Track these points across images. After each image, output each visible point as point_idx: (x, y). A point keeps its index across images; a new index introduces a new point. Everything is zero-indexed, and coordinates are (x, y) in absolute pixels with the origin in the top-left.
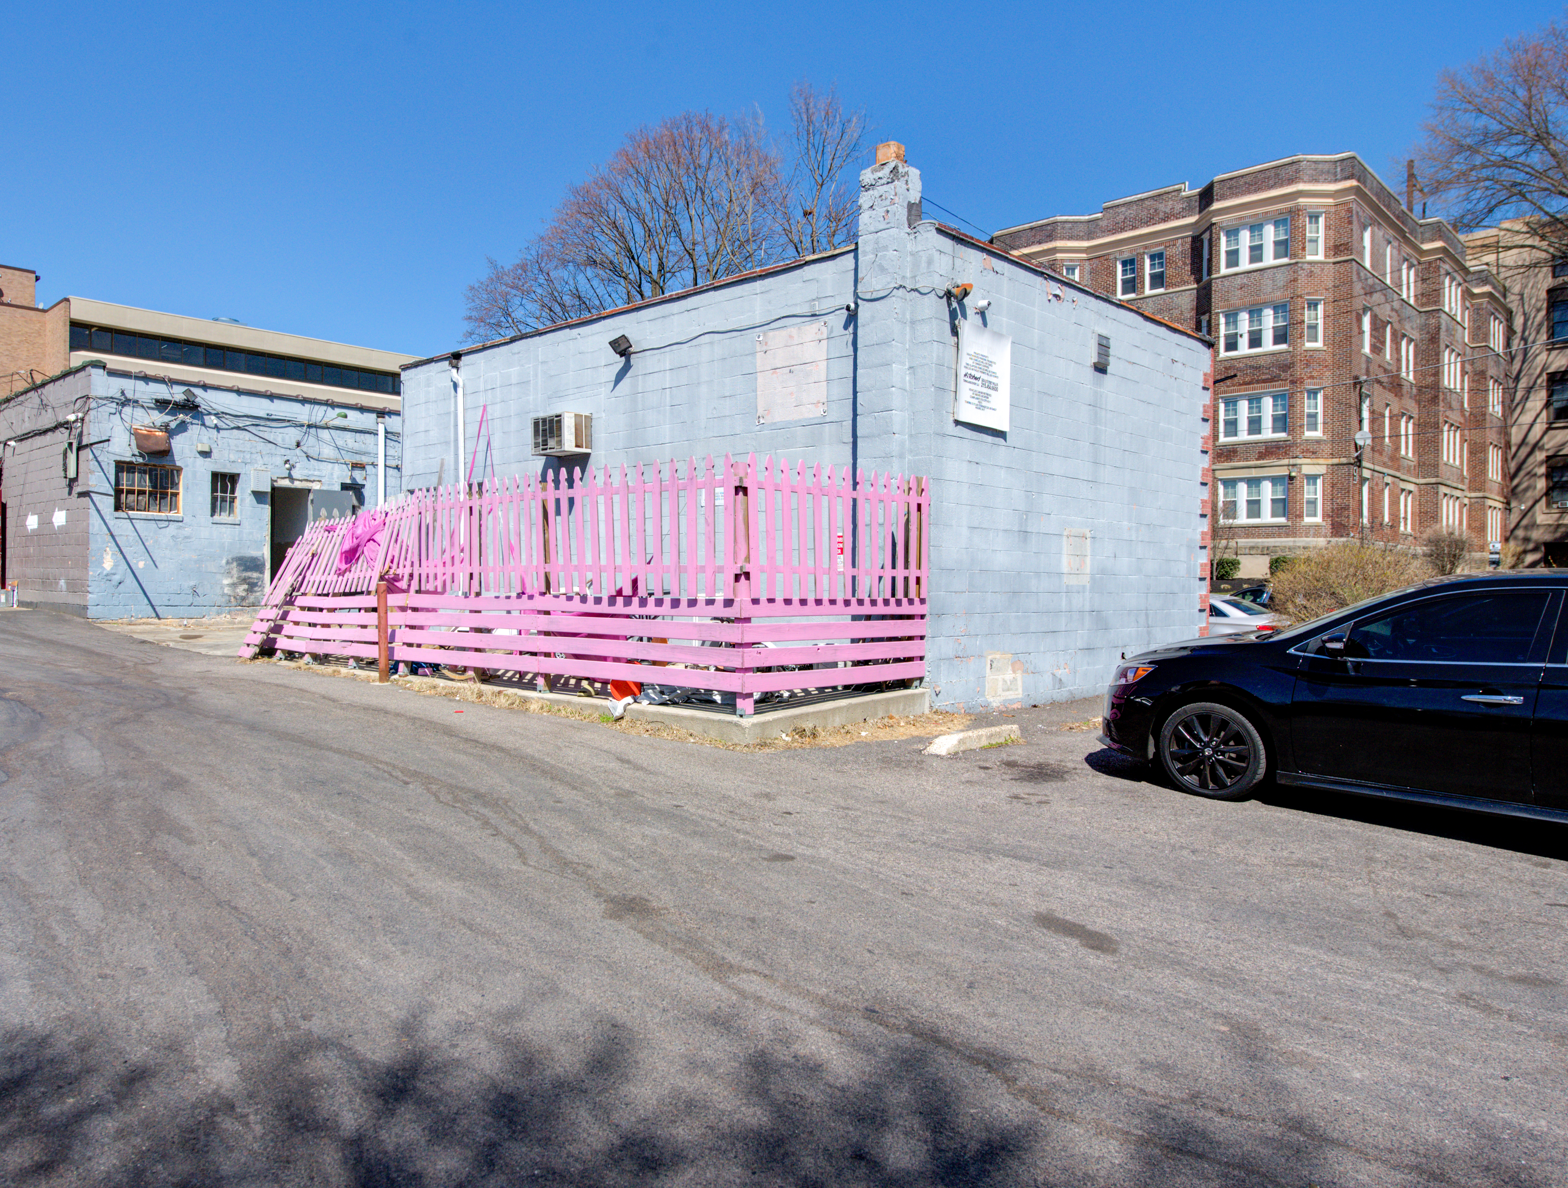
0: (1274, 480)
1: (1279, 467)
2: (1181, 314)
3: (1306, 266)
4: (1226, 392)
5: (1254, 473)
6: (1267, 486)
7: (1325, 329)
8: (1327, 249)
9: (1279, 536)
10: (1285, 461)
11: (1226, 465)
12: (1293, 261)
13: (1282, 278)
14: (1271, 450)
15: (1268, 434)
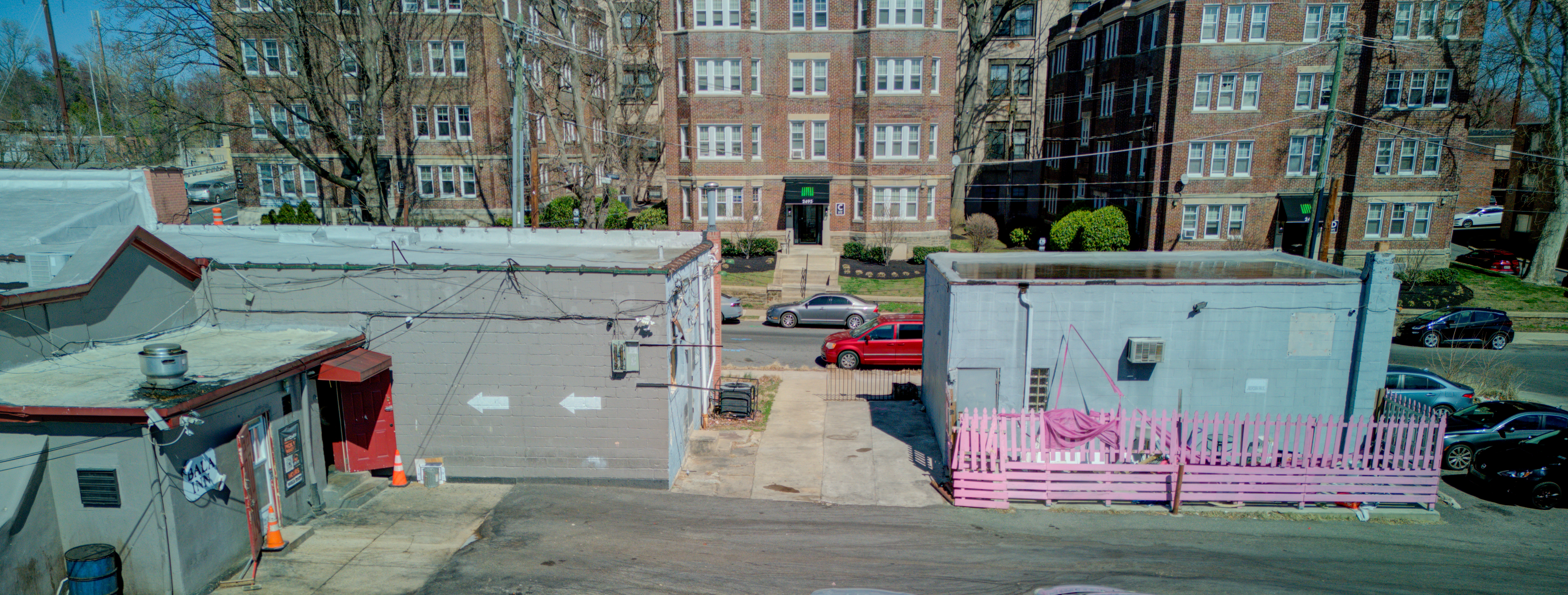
0: (911, 189)
1: (914, 180)
2: (841, 52)
3: (933, 33)
4: (879, 121)
5: (897, 184)
6: (904, 192)
7: (940, 80)
8: (944, 20)
9: (913, 230)
10: (918, 177)
11: (879, 177)
12: (927, 28)
13: (919, 40)
14: (906, 169)
15: (906, 156)
